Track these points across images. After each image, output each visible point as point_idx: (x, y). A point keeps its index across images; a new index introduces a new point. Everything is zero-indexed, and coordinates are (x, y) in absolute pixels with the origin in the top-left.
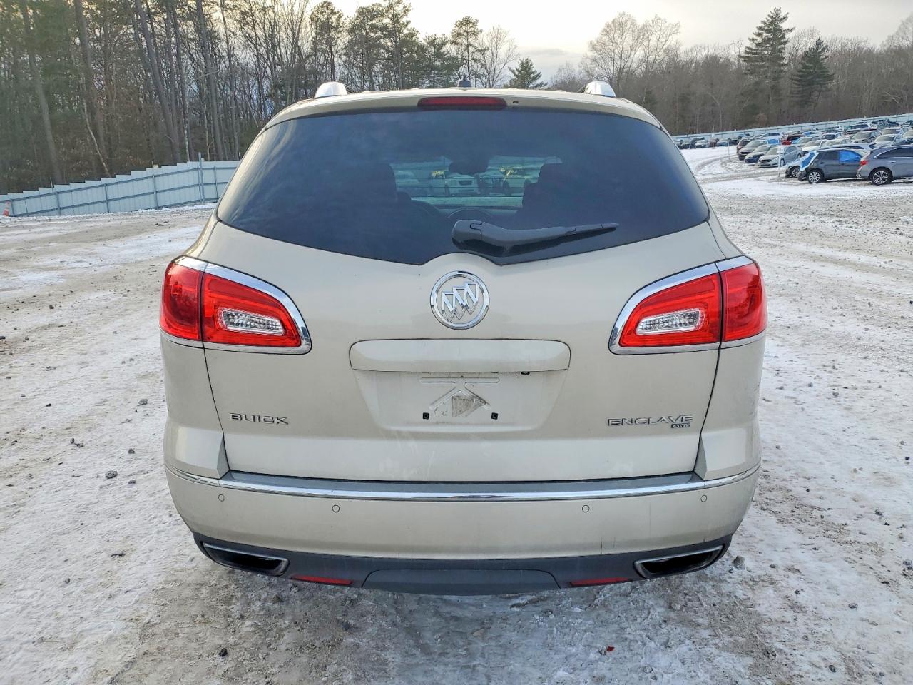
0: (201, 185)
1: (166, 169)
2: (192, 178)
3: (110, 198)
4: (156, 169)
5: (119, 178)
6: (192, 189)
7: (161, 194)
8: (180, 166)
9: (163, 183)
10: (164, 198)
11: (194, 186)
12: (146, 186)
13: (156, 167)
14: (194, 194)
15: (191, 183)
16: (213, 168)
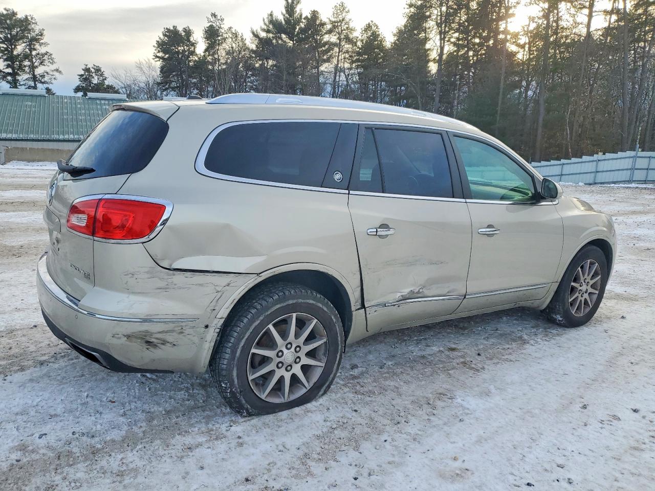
0: (633, 169)
1: (608, 156)
2: (627, 163)
3: (563, 173)
4: (600, 156)
5: (574, 160)
6: (625, 171)
7: (600, 173)
8: (620, 154)
9: (603, 166)
10: (601, 177)
11: (627, 169)
12: (590, 167)
13: (601, 154)
14: (625, 175)
15: (626, 168)
16: (650, 157)
